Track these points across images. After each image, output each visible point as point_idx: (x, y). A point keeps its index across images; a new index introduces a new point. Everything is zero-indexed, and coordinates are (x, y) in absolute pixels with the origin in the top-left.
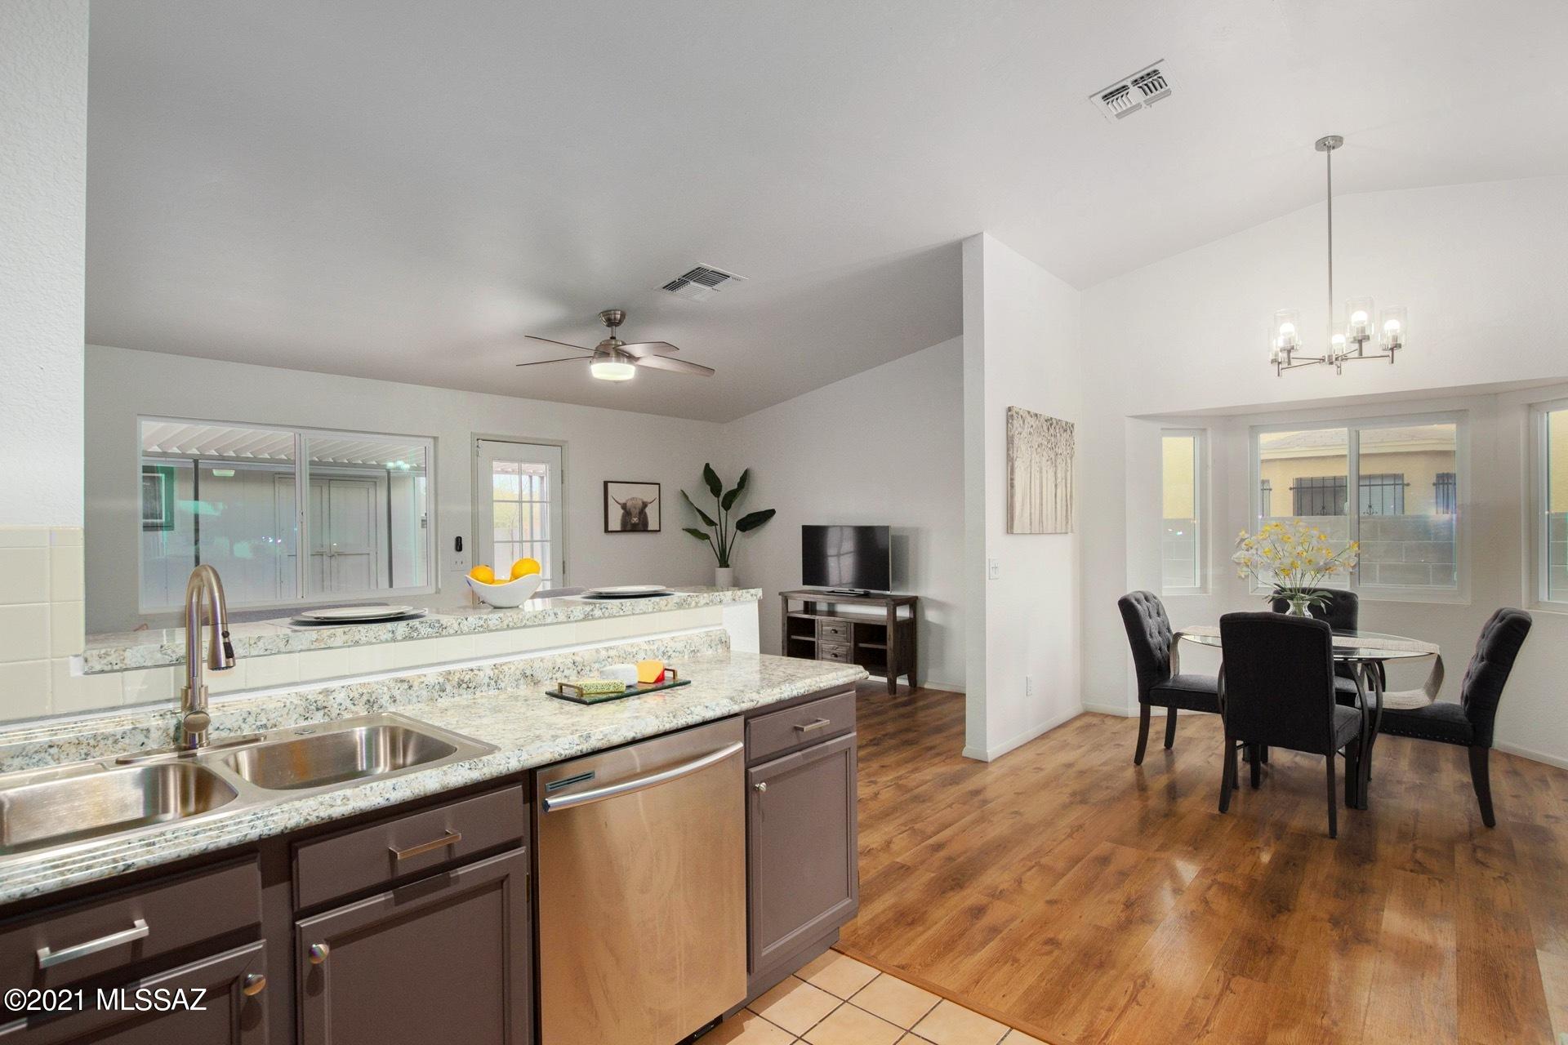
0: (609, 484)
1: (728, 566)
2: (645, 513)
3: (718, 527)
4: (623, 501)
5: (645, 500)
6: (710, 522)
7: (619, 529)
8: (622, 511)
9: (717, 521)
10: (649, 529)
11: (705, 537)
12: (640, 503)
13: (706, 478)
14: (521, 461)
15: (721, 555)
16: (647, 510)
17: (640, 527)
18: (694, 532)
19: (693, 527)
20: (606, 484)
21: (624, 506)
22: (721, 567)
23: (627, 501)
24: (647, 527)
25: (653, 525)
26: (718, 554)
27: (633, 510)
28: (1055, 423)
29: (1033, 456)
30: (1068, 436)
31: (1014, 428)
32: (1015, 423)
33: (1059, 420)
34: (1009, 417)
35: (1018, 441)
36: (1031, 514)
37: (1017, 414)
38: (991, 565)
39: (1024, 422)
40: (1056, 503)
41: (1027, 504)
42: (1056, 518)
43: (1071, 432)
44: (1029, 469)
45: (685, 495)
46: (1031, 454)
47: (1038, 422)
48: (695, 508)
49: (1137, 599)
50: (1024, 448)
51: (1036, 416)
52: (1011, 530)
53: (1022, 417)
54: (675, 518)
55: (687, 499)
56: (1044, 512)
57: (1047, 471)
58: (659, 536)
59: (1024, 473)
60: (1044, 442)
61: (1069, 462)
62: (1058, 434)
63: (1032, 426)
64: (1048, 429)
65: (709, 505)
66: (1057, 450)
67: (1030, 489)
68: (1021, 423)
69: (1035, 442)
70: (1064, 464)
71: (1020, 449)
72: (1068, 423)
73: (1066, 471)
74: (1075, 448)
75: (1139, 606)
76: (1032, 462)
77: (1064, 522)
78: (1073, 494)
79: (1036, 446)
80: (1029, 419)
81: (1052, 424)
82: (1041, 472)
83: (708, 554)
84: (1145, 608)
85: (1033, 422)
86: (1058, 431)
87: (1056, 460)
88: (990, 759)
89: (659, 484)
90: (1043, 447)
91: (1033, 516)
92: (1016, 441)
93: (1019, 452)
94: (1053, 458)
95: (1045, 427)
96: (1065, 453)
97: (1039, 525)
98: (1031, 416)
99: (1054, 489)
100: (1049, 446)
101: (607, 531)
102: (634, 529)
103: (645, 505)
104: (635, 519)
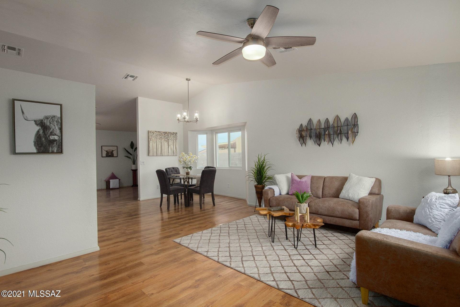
1: (135, 164)
2: (113, 153)
3: (133, 155)
6: (131, 154)
7: (105, 156)
9: (132, 154)
10: (114, 156)
11: (130, 158)
13: (131, 145)
16: (113, 152)
17: (112, 155)
18: (127, 157)
19: (127, 156)
20: (102, 146)
21: (107, 151)
22: (133, 164)
26: (132, 161)
27: (109, 152)
28: (168, 133)
29: (158, 140)
30: (174, 135)
31: (149, 135)
32: (150, 134)
33: (170, 132)
34: (148, 133)
35: (151, 137)
36: (157, 152)
37: (151, 132)
38: (142, 162)
39: (153, 133)
40: (168, 149)
41: (155, 150)
42: (169, 153)
43: (176, 134)
44: (156, 143)
45: (125, 149)
46: (157, 140)
47: (160, 133)
48: (127, 151)
49: (169, 169)
50: (153, 139)
51: (159, 132)
52: (148, 155)
53: (152, 132)
54: (122, 153)
55: (125, 150)
56: (163, 151)
57: (164, 143)
58: (117, 158)
59: (154, 144)
60: (162, 137)
61: (175, 141)
62: (169, 135)
63: (157, 134)
64: (165, 134)
65: (131, 151)
66: (169, 138)
67: (157, 147)
68: (152, 133)
69: (158, 137)
70: (172, 141)
71: (152, 139)
72: (174, 133)
73: (173, 143)
74: (177, 138)
75: (169, 170)
76: (157, 141)
77: (172, 153)
78: (177, 147)
79: (159, 138)
80: (156, 133)
81: (166, 133)
82: (161, 143)
83: (131, 162)
84: (170, 170)
85: (157, 133)
86: (169, 134)
87: (168, 141)
88: (141, 200)
89: (117, 146)
90: (162, 138)
91: (158, 152)
92: (150, 137)
93: (151, 139)
94: (167, 140)
95: (163, 134)
96: (173, 139)
97: (161, 154)
98: (157, 132)
99: (167, 146)
100: (165, 138)
101: (102, 157)
102: (110, 156)
103: (113, 151)
104: (110, 154)
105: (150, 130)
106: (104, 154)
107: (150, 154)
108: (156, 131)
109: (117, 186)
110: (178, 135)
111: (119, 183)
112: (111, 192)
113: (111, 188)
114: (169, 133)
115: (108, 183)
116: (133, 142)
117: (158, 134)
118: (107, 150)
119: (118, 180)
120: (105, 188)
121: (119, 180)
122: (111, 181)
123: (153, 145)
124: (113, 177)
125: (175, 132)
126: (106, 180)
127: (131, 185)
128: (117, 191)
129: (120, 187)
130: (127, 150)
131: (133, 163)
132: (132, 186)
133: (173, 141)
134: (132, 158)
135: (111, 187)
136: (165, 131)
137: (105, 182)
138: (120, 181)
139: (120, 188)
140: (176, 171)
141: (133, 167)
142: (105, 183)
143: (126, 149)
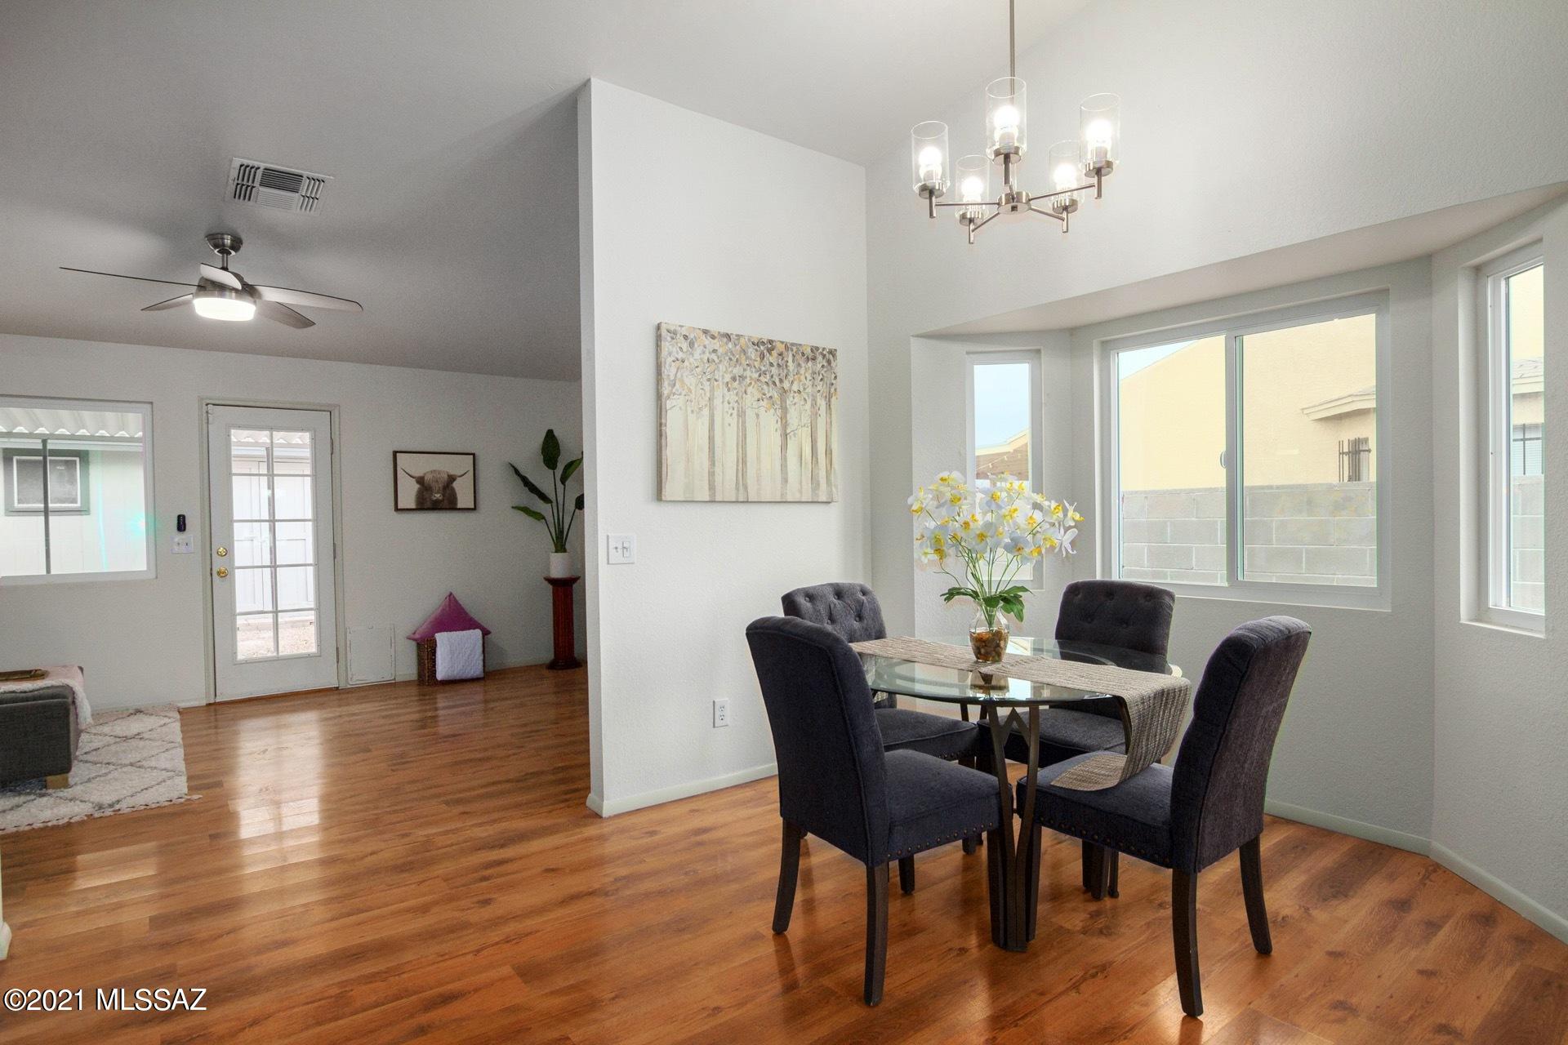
0: (398, 454)
1: (565, 551)
2: (453, 490)
3: (554, 504)
4: (418, 474)
5: (452, 472)
6: (543, 497)
7: (414, 507)
8: (417, 486)
9: (552, 496)
10: (459, 506)
11: (539, 516)
12: (446, 476)
13: (542, 453)
14: (271, 429)
15: (557, 538)
16: (455, 485)
17: (446, 503)
18: (526, 510)
19: (523, 504)
20: (395, 453)
21: (420, 480)
22: (559, 551)
23: (425, 474)
24: (456, 504)
25: (464, 499)
26: (554, 534)
27: (434, 485)
28: (781, 348)
29: (718, 393)
30: (819, 366)
31: (664, 353)
32: (666, 346)
33: (793, 344)
34: (659, 338)
35: (673, 370)
36: (712, 474)
37: (673, 333)
38: (612, 545)
39: (691, 345)
40: (784, 459)
41: (701, 460)
42: (785, 480)
43: (829, 362)
44: (706, 412)
45: (513, 467)
46: (712, 390)
47: (730, 345)
48: (526, 482)
49: (810, 595)
50: (691, 381)
51: (728, 336)
52: (659, 495)
53: (686, 337)
54: (499, 493)
55: (517, 472)
56: (751, 472)
57: (757, 415)
58: (472, 515)
59: (692, 418)
60: (748, 373)
61: (822, 403)
62: (790, 364)
63: (715, 351)
64: (762, 357)
65: (545, 479)
66: (786, 385)
67: (711, 439)
68: (685, 346)
69: (724, 372)
70: (808, 406)
71: (682, 382)
72: (817, 348)
73: (815, 415)
74: (839, 383)
75: (809, 605)
76: (717, 402)
77: (807, 486)
78: (835, 447)
79: (728, 378)
80: (707, 341)
81: (770, 351)
82: (742, 414)
83: (542, 536)
84: (822, 608)
85: (716, 344)
86: (790, 359)
87: (783, 400)
88: (606, 813)
89: (474, 455)
90: (748, 381)
91: (718, 478)
92: (669, 371)
93: (677, 386)
94: (776, 396)
95: (752, 353)
96: (809, 390)
97: (737, 489)
98: (713, 337)
99: (776, 439)
100: (762, 378)
101: (397, 509)
102: (436, 507)
103: (452, 479)
104: (438, 496)
105: (670, 320)
106: (408, 498)
107: (669, 492)
108: (705, 332)
109: (475, 668)
110: (840, 364)
111: (484, 651)
112: (443, 701)
113: (440, 676)
114: (787, 348)
115: (426, 649)
116: (556, 434)
117: (721, 351)
118: (422, 475)
119: (478, 632)
120: (414, 677)
121: (486, 633)
122: (442, 638)
123: (686, 420)
124: (454, 617)
125: (826, 343)
126: (417, 636)
127: (548, 662)
128: (476, 693)
129: (490, 668)
130: (523, 473)
131: (556, 545)
132: (552, 666)
133: (814, 400)
134: (550, 519)
135: (441, 673)
136: (765, 337)
137: (414, 644)
138: (489, 636)
139: (491, 675)
140: (860, 617)
141: (558, 567)
142: (412, 647)
143: (519, 468)
